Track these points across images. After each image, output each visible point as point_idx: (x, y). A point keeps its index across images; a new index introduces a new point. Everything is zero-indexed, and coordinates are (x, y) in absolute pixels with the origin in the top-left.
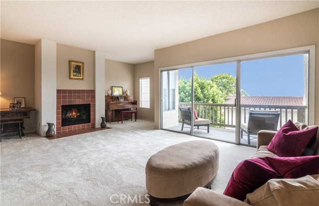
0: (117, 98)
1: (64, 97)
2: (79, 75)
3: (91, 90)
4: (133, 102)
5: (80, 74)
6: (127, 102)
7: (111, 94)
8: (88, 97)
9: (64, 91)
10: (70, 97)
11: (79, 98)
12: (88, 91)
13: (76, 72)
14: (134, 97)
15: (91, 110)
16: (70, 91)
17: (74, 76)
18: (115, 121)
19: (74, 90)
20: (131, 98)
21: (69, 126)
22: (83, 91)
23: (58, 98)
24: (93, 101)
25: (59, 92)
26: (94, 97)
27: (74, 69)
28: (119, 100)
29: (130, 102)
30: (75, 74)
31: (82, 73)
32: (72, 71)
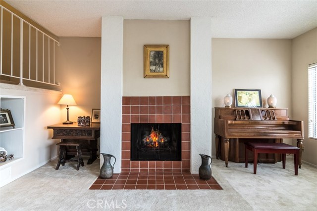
0: (247, 113)
1: (135, 109)
2: (161, 69)
3: (183, 97)
4: (286, 123)
5: (162, 67)
6: (273, 122)
7: (234, 105)
8: (177, 110)
9: (135, 99)
10: (144, 110)
11: (160, 110)
12: (177, 99)
13: (155, 64)
14: (292, 111)
15: (183, 137)
16: (144, 100)
17: (151, 71)
18: (240, 162)
19: (151, 98)
20: (284, 114)
21: (142, 162)
22: (167, 99)
23: (125, 110)
24: (187, 119)
25: (126, 100)
26: (187, 109)
27: (152, 60)
28: (249, 118)
29: (280, 122)
30: (153, 68)
31: (165, 65)
32: (148, 63)
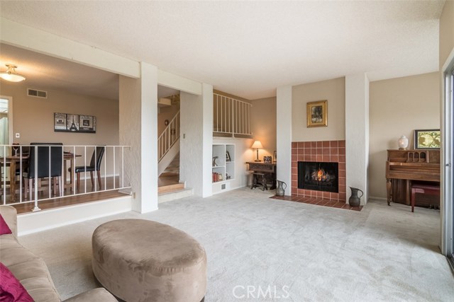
0: (422, 156)
1: (301, 151)
2: (320, 120)
3: (339, 141)
5: (322, 118)
7: (411, 148)
8: (334, 152)
9: (301, 144)
10: (307, 151)
11: (320, 152)
12: (334, 143)
13: (316, 117)
15: (339, 173)
16: (308, 144)
17: (313, 122)
19: (313, 143)
21: (306, 190)
22: (326, 143)
23: (294, 152)
24: (343, 159)
25: (294, 144)
27: (313, 113)
28: (425, 161)
30: (314, 119)
32: (310, 116)
